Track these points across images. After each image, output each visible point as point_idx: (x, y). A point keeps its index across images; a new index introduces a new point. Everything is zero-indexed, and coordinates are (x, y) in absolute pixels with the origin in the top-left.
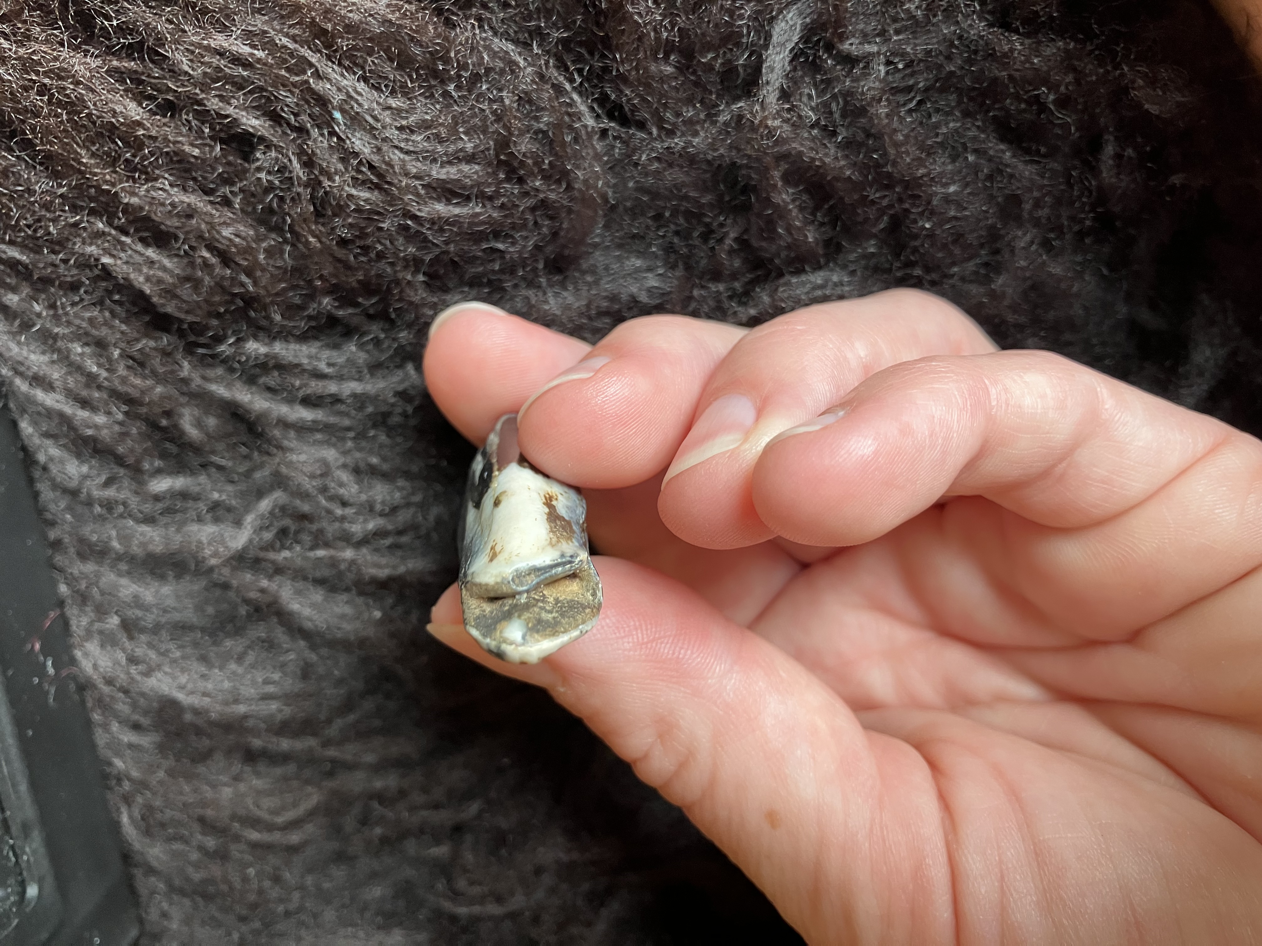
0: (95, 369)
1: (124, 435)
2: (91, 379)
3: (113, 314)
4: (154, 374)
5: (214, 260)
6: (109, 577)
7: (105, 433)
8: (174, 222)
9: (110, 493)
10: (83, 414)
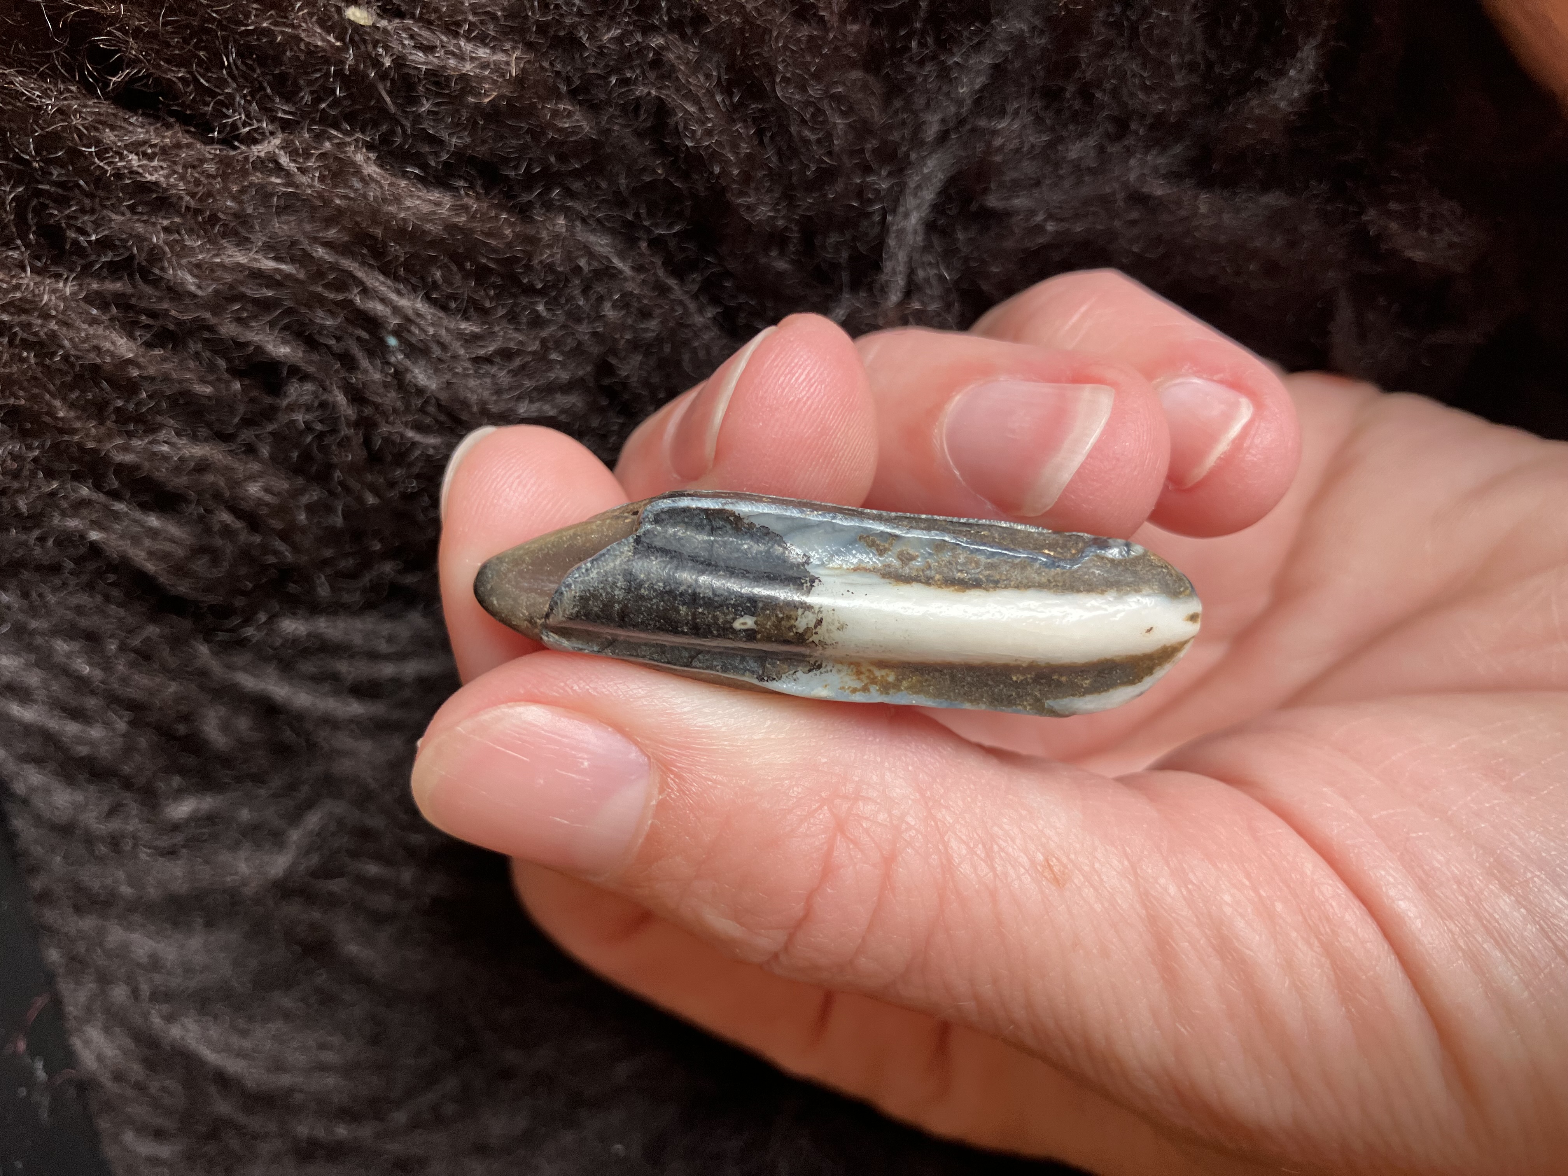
0: (86, 670)
1: (129, 750)
2: (81, 684)
3: (107, 599)
4: (165, 669)
5: (238, 525)
6: (116, 934)
7: (104, 751)
8: (182, 481)
9: (115, 825)
10: (72, 728)
